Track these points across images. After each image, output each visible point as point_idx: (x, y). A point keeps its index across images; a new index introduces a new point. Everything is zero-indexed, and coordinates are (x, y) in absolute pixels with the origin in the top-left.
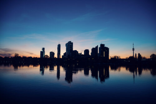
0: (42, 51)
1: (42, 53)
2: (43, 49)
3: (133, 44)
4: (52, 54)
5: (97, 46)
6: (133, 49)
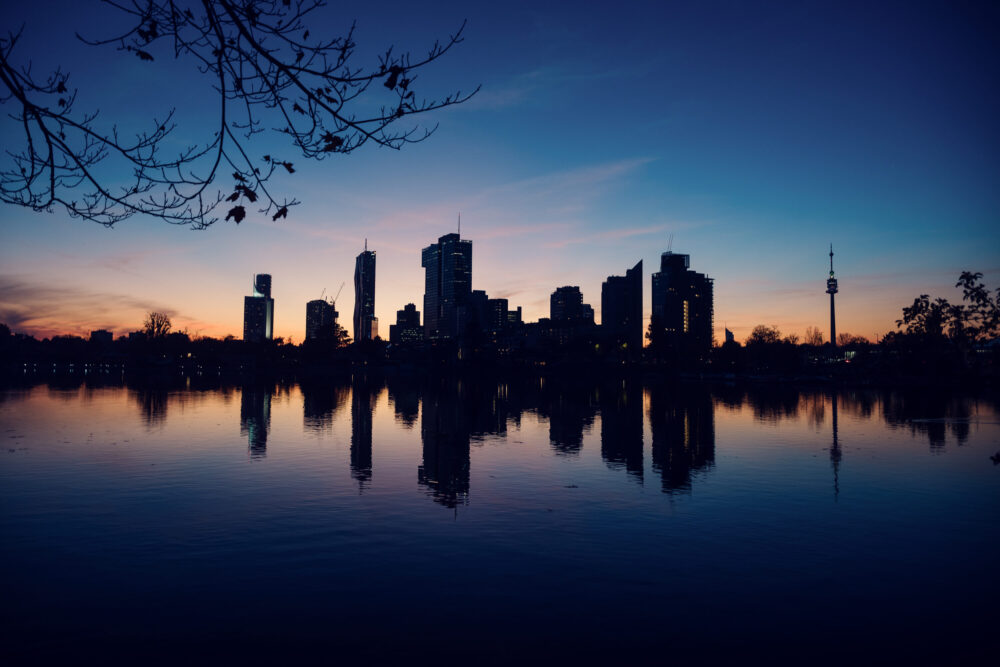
0: (257, 295)
1: (258, 310)
2: (264, 283)
3: (831, 255)
4: (320, 314)
5: (639, 266)
6: (829, 286)
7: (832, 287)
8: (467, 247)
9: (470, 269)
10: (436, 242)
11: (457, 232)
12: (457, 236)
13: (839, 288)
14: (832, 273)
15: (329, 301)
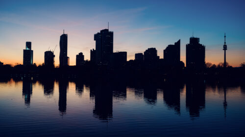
0: (27, 49)
2: (29, 44)
3: (225, 37)
4: (49, 56)
5: (179, 42)
6: (224, 47)
7: (225, 48)
8: (111, 34)
9: (112, 41)
10: (100, 32)
11: (107, 29)
12: (108, 30)
13: (227, 48)
14: (225, 43)
15: (52, 51)
